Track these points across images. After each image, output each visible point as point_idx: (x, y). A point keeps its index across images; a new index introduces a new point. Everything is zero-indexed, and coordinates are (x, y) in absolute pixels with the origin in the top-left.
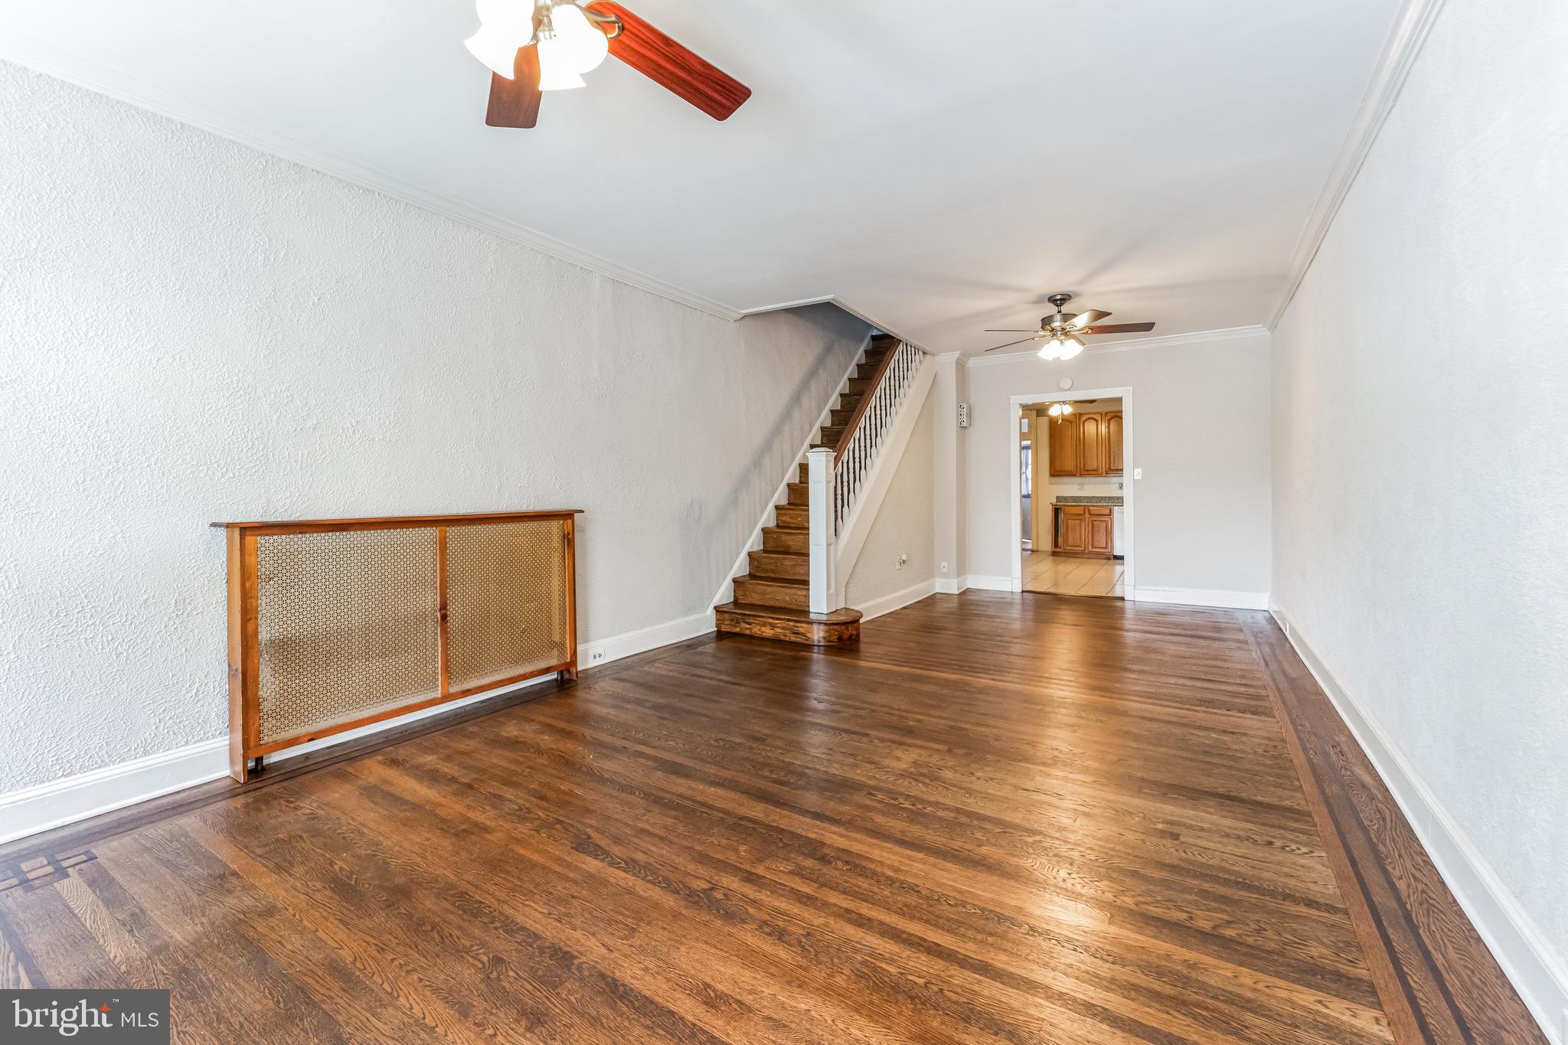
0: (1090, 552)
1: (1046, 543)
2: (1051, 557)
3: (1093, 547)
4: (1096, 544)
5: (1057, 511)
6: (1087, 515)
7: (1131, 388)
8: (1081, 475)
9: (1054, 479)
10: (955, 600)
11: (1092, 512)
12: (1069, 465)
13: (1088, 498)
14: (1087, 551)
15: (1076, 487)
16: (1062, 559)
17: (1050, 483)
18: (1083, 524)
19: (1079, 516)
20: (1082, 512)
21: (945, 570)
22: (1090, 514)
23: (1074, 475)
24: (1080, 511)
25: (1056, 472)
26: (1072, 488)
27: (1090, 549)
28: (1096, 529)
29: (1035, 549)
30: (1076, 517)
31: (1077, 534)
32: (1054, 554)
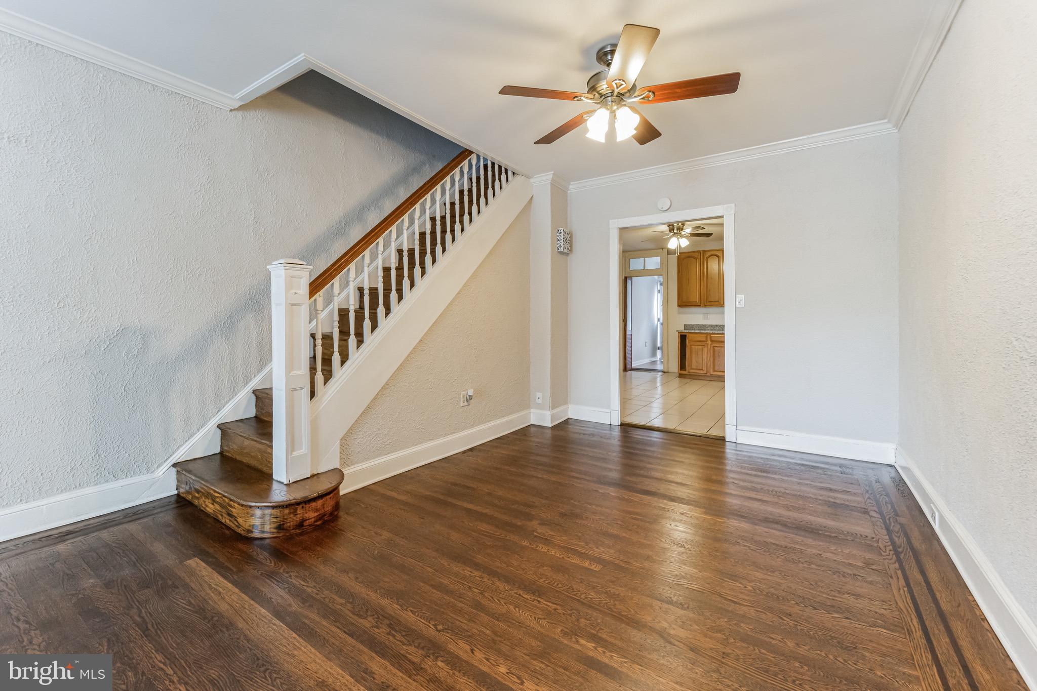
0: (712, 376)
1: (674, 367)
2: (678, 379)
3: (714, 371)
4: (716, 368)
5: (683, 338)
6: (709, 342)
7: (733, 205)
8: (705, 306)
9: (682, 310)
10: (549, 433)
11: (713, 339)
12: (695, 297)
13: (712, 326)
14: (708, 374)
15: (701, 316)
16: (688, 380)
17: (679, 313)
18: (705, 350)
19: (702, 343)
20: (704, 339)
21: (540, 401)
22: (711, 341)
23: (699, 306)
24: (703, 338)
25: (684, 303)
26: (697, 317)
27: (712, 373)
28: (716, 355)
29: (666, 370)
30: (699, 344)
31: (699, 359)
32: (681, 376)
